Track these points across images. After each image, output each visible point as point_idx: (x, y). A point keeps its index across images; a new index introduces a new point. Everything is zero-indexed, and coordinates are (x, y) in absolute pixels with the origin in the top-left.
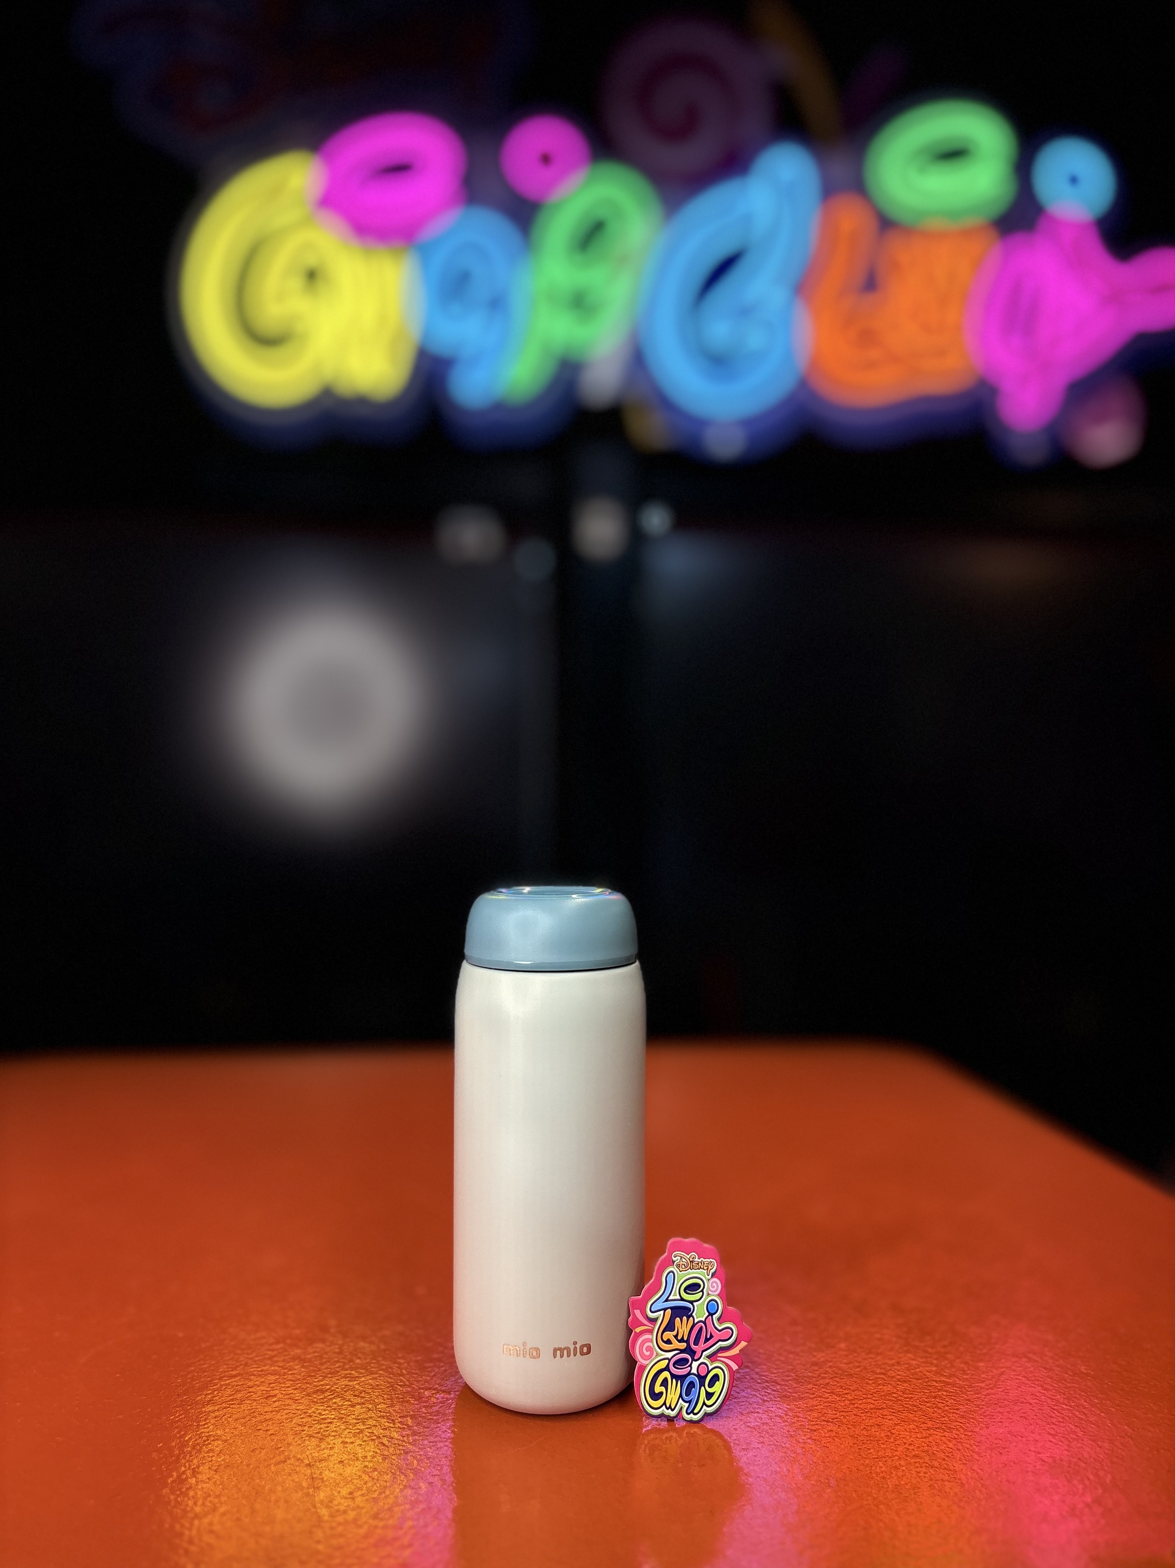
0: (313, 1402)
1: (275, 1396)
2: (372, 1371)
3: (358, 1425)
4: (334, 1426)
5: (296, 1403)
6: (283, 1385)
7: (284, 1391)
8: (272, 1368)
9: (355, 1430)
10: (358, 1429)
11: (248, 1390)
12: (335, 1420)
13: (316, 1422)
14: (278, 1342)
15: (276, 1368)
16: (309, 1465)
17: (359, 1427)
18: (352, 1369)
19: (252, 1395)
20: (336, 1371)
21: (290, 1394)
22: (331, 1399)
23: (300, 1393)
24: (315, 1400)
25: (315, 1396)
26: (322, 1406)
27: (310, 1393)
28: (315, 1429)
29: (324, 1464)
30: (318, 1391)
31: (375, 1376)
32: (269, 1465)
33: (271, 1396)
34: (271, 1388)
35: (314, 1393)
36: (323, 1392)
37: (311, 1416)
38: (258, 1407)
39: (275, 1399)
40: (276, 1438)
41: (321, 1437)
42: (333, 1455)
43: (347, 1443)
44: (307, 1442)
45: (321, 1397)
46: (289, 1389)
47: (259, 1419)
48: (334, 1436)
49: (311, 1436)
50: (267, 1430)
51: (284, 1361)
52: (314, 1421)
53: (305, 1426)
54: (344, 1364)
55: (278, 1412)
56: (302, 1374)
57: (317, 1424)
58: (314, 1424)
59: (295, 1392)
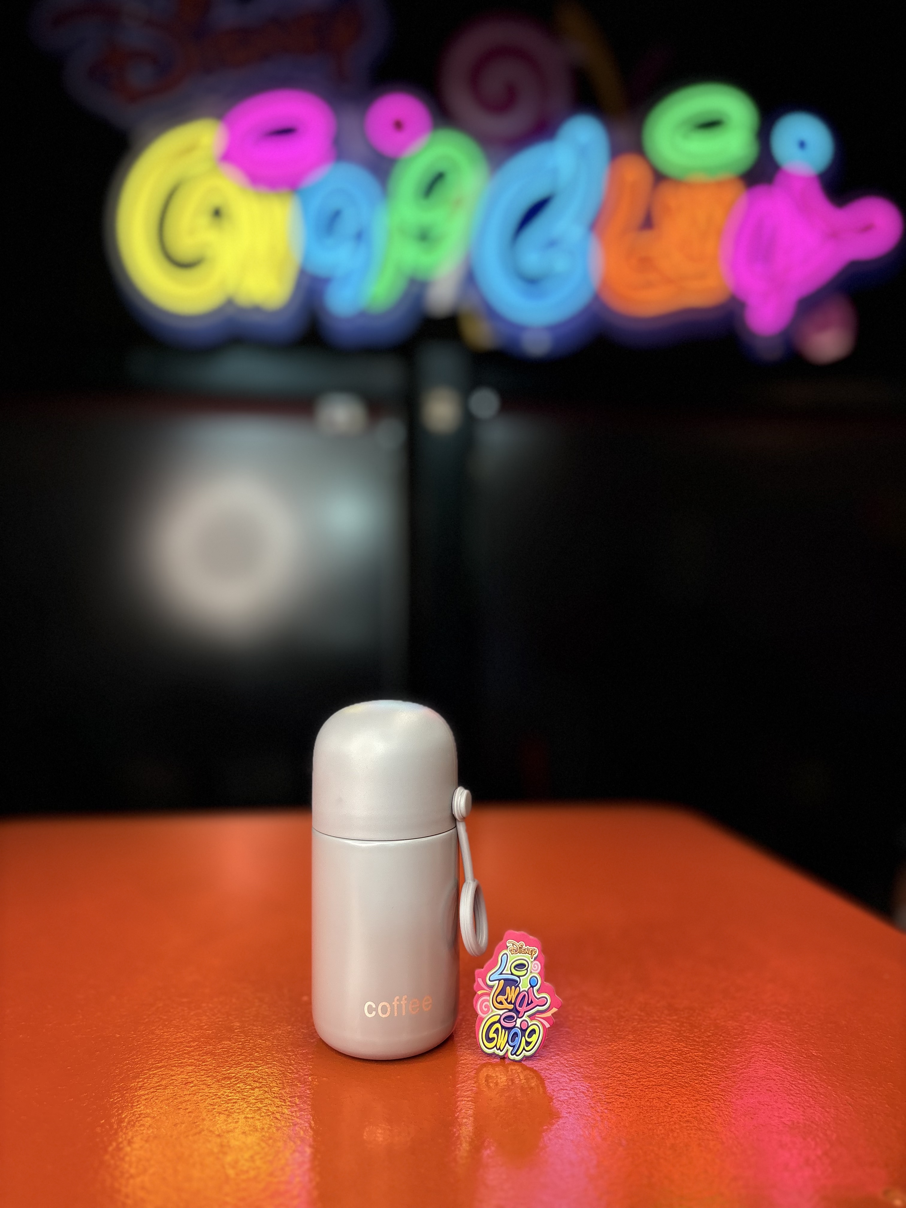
0: (222, 1086)
1: (192, 1082)
2: (268, 1062)
3: (257, 1104)
4: (239, 1105)
5: (208, 1088)
6: (198, 1074)
7: (199, 1078)
8: (190, 1061)
9: (254, 1108)
10: (257, 1107)
11: (171, 1078)
12: (239, 1100)
13: (225, 1102)
14: (194, 1041)
15: (193, 1061)
16: (219, 1136)
17: (258, 1106)
18: (252, 1060)
19: (174, 1082)
20: (239, 1062)
21: (203, 1081)
22: (236, 1084)
23: (212, 1080)
24: (224, 1085)
25: (223, 1082)
26: (228, 1089)
27: (219, 1080)
28: (224, 1108)
29: (231, 1134)
30: (225, 1078)
31: (270, 1065)
32: (187, 1136)
33: (188, 1082)
34: (189, 1076)
35: (222, 1079)
36: (230, 1078)
37: (220, 1098)
38: (179, 1091)
39: (192, 1085)
40: (193, 1115)
41: (228, 1114)
42: (237, 1128)
43: (248, 1118)
44: (217, 1118)
45: (228, 1083)
46: (203, 1077)
47: (180, 1100)
48: (238, 1113)
49: (220, 1113)
50: (186, 1109)
51: (199, 1055)
52: (223, 1101)
53: (216, 1105)
54: (246, 1056)
55: (195, 1094)
56: (214, 1065)
57: (225, 1103)
58: (222, 1104)
59: (208, 1079)
